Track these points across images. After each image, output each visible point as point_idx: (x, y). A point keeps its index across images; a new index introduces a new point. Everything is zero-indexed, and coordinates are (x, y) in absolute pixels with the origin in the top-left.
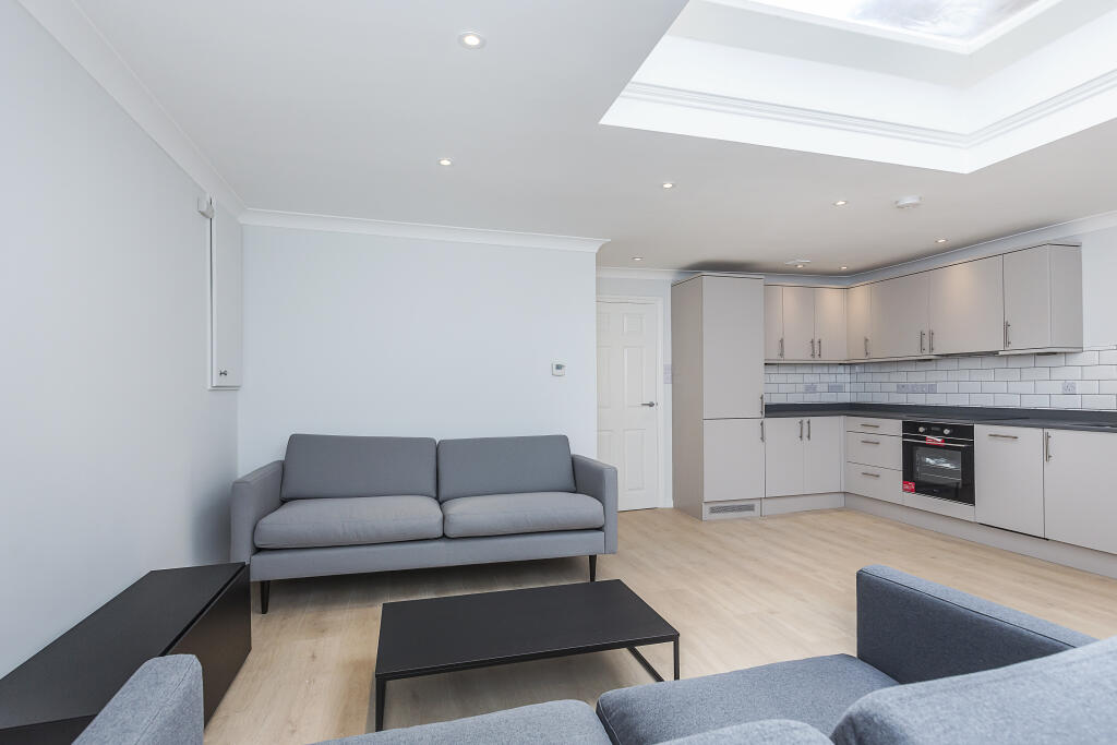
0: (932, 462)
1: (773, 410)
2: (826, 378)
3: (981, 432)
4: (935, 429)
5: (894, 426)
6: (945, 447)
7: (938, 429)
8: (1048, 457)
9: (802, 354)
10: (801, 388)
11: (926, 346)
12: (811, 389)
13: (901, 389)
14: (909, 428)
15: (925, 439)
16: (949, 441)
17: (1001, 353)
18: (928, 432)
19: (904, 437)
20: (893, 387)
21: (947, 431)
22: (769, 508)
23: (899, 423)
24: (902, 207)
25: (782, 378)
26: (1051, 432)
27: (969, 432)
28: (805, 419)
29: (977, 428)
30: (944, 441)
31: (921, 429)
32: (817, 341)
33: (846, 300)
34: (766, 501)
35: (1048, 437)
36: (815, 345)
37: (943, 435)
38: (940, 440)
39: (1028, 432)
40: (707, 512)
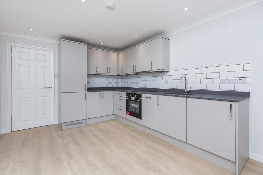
0: (133, 105)
1: (90, 89)
2: (114, 80)
3: (143, 95)
4: (133, 95)
5: (124, 94)
6: (135, 101)
7: (134, 95)
8: (158, 104)
10: (107, 82)
11: (134, 70)
12: (110, 83)
13: (132, 83)
14: (128, 94)
15: (131, 98)
17: (150, 71)
18: (132, 96)
19: (127, 97)
21: (135, 96)
22: (89, 122)
26: (159, 96)
27: (140, 96)
28: (102, 92)
29: (142, 94)
30: (135, 99)
31: (130, 95)
32: (109, 68)
33: (118, 56)
34: (88, 120)
35: (158, 98)
36: (108, 69)
37: (135, 97)
38: (134, 99)
39: (154, 97)
40: (63, 127)
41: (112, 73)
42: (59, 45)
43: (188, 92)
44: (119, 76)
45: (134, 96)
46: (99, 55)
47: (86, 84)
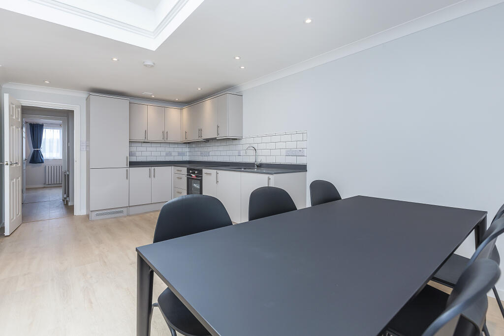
0: (195, 185)
2: (176, 150)
3: (205, 171)
4: (193, 171)
5: (184, 170)
6: (196, 179)
8: (217, 182)
9: (159, 138)
10: (164, 154)
11: (200, 135)
14: (188, 170)
15: (192, 176)
19: (187, 175)
21: (196, 172)
22: (133, 211)
24: (146, 66)
25: (154, 149)
26: (218, 171)
27: (200, 172)
28: (152, 168)
29: (203, 170)
32: (166, 132)
33: (181, 113)
34: (131, 208)
35: (217, 173)
36: (165, 134)
38: (195, 176)
39: (213, 172)
40: (93, 216)
41: (171, 139)
42: (88, 99)
44: (184, 143)
45: (194, 173)
46: (149, 112)
47: (128, 157)
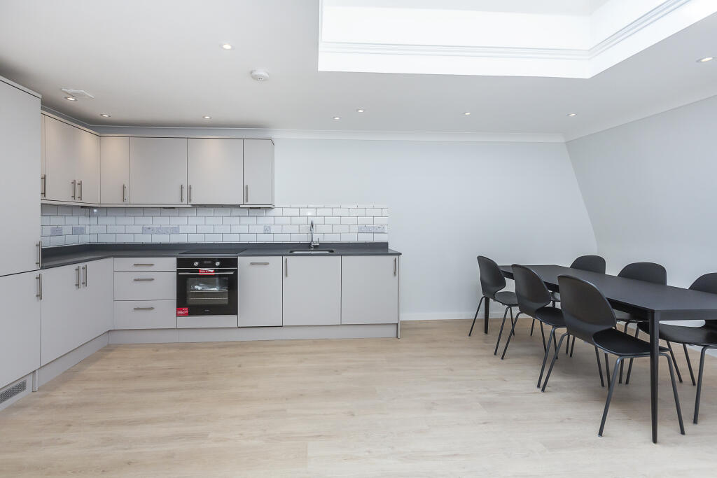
5: (170, 263)
6: (216, 276)
7: (210, 262)
9: (64, 195)
10: (47, 231)
12: (57, 231)
15: (198, 272)
16: (220, 271)
17: (241, 206)
18: (202, 265)
19: (178, 271)
20: (139, 229)
21: (217, 264)
23: (175, 259)
26: (286, 257)
27: (234, 263)
29: (240, 259)
31: (195, 264)
32: (78, 182)
36: (76, 187)
37: (215, 266)
38: (212, 271)
43: (315, 247)
